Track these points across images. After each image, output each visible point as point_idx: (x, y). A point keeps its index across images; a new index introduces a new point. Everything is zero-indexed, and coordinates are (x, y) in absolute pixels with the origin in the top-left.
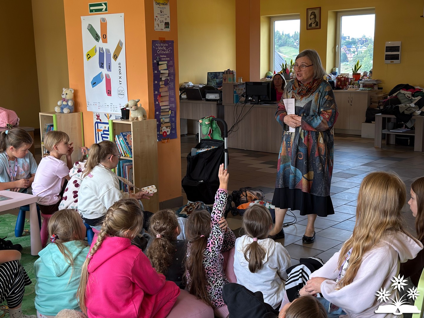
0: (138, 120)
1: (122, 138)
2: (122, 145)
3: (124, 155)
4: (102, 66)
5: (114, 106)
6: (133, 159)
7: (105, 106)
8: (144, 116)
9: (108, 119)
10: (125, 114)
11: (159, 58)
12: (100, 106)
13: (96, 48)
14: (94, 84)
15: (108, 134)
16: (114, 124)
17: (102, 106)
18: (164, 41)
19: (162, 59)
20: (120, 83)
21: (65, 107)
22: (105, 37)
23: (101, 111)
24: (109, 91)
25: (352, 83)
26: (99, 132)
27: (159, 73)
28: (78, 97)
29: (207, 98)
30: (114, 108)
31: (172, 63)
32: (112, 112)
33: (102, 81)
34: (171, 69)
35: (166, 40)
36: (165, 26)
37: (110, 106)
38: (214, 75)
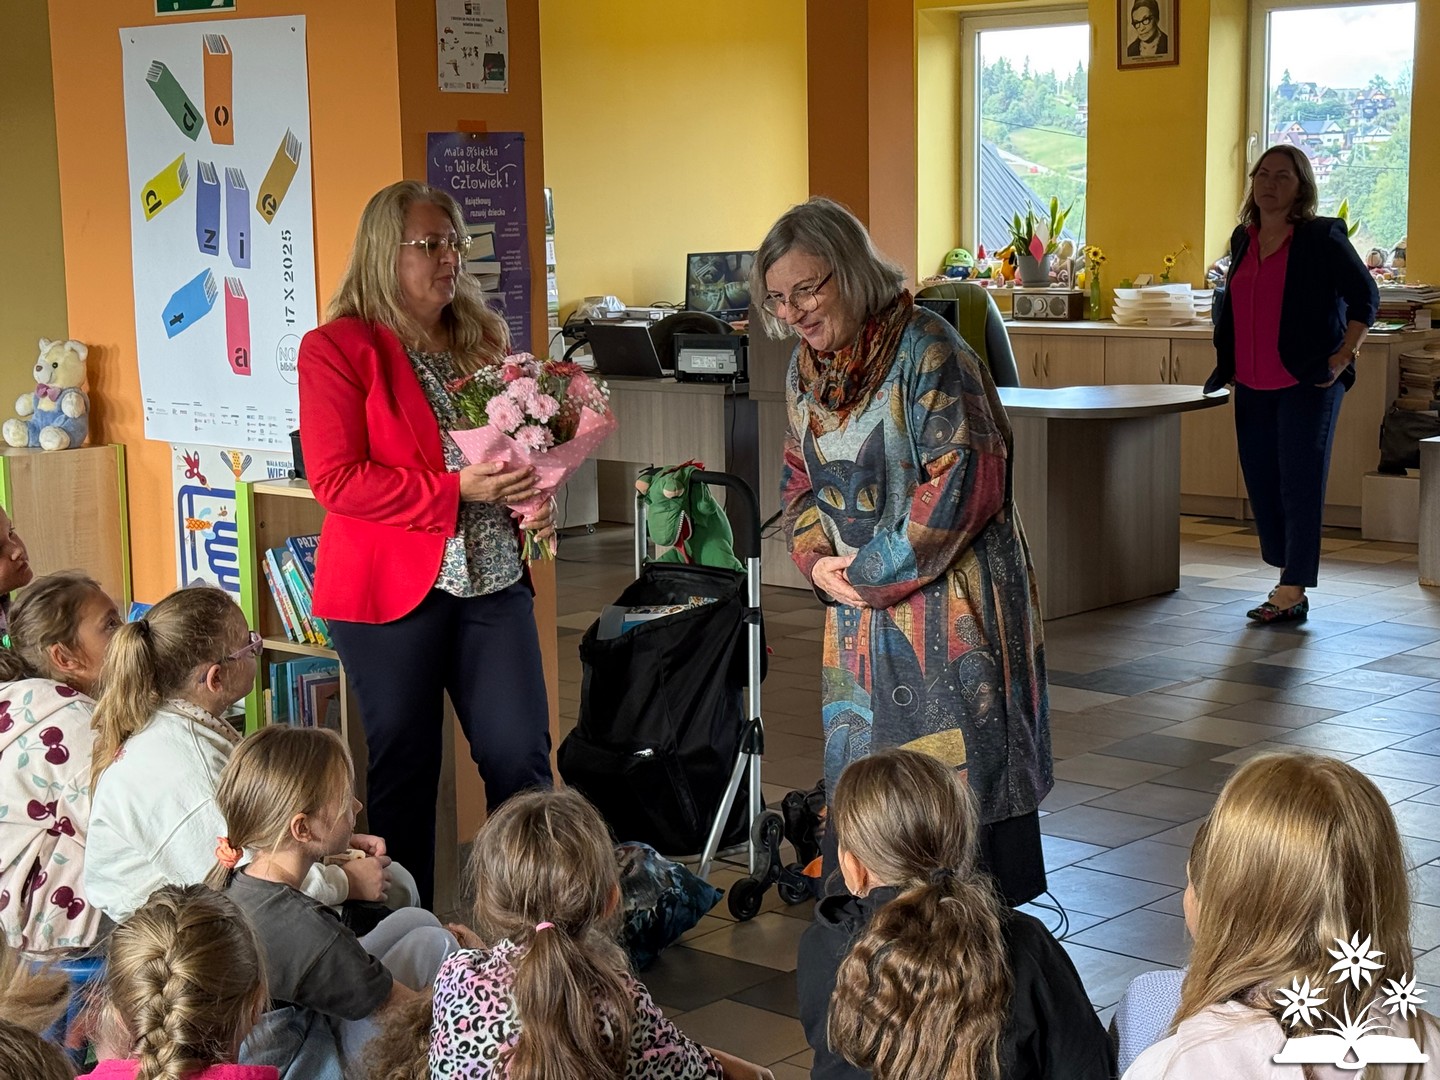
1: (294, 561)
2: (295, 595)
3: (301, 639)
4: (209, 243)
5: (261, 417)
7: (225, 420)
9: (238, 474)
12: (203, 419)
13: (184, 164)
14: (176, 321)
15: (233, 542)
16: (258, 501)
17: (208, 417)
18: (485, 139)
19: (473, 214)
20: (290, 317)
21: (48, 425)
22: (222, 118)
23: (207, 444)
24: (241, 353)
26: (198, 533)
28: (104, 378)
29: (682, 366)
30: (262, 427)
31: (515, 232)
32: (256, 446)
33: (210, 308)
34: (511, 255)
35: (489, 131)
36: (487, 71)
37: (243, 420)
38: (715, 264)
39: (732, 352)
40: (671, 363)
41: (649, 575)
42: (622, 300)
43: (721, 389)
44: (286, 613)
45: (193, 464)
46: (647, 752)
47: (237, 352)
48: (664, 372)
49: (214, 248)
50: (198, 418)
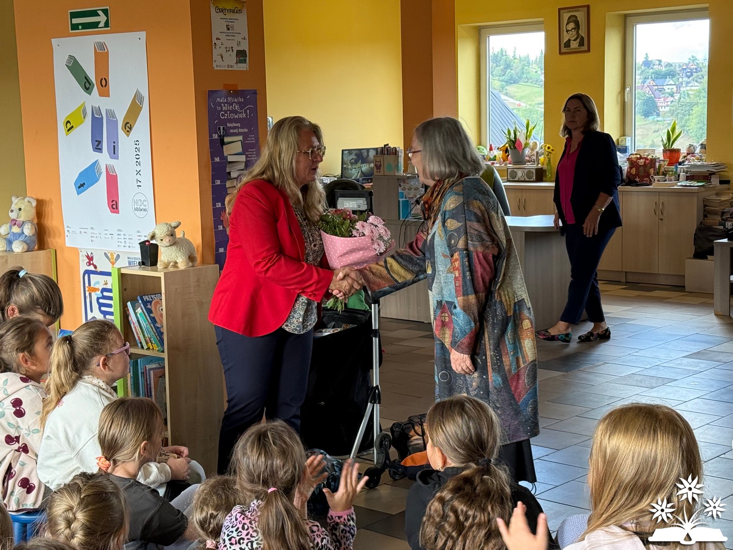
0: (177, 267)
1: (142, 308)
2: (142, 325)
3: (145, 347)
4: (97, 147)
5: (124, 235)
6: (165, 356)
7: (107, 236)
8: (191, 258)
9: (113, 264)
10: (150, 253)
11: (224, 128)
12: (95, 236)
13: (85, 107)
14: (81, 186)
15: (111, 298)
16: (123, 277)
17: (98, 235)
18: (237, 93)
19: (231, 131)
20: (139, 184)
21: (17, 240)
22: (104, 84)
23: (98, 249)
24: (114, 203)
25: (662, 170)
26: (93, 294)
27: (225, 162)
29: (340, 207)
30: (125, 240)
31: (253, 140)
32: (122, 249)
33: (98, 180)
34: (251, 152)
35: (239, 89)
36: (238, 59)
37: (116, 236)
38: (356, 155)
44: (137, 334)
45: (90, 258)
46: (323, 403)
47: (112, 202)
50: (93, 235)
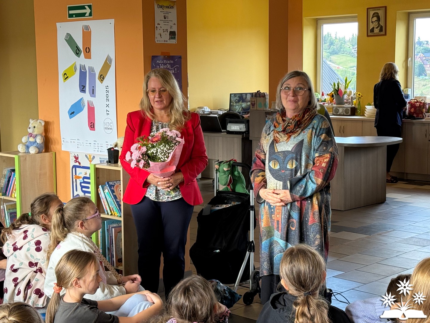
1: (108, 189)
2: (108, 200)
3: (110, 213)
4: (83, 89)
5: (98, 144)
6: (122, 219)
7: (87, 145)
9: (90, 161)
10: (113, 156)
12: (80, 144)
13: (76, 65)
14: (72, 114)
15: (89, 183)
16: (97, 170)
17: (82, 144)
18: (169, 58)
20: (108, 113)
21: (32, 146)
22: (88, 51)
23: (81, 152)
24: (92, 124)
26: (78, 180)
28: (49, 131)
29: (228, 129)
30: (98, 147)
32: (96, 153)
33: (83, 110)
35: (171, 55)
36: (170, 37)
37: (92, 145)
38: (239, 97)
39: (244, 124)
40: (225, 128)
41: (219, 195)
42: (209, 108)
43: (240, 136)
44: (105, 205)
45: (76, 158)
46: (218, 251)
47: (91, 123)
48: (223, 131)
49: (84, 91)
50: (79, 144)
